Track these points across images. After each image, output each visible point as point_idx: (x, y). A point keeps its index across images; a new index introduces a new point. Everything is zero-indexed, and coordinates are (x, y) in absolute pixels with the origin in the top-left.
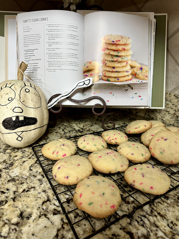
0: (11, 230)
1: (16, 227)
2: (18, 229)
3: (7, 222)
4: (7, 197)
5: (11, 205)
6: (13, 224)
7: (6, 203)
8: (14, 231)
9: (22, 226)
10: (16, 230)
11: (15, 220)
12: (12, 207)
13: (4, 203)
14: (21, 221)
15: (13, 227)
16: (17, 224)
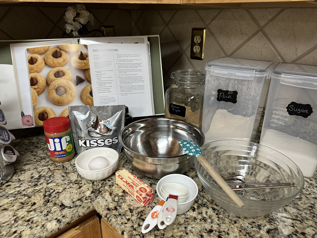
0: (120, 199)
1: (122, 197)
2: (123, 198)
3: (116, 195)
4: (112, 183)
5: (116, 187)
6: (120, 196)
7: (113, 186)
8: (122, 199)
9: (125, 197)
10: (123, 199)
11: (121, 194)
12: (117, 188)
13: (112, 186)
14: (124, 194)
15: (120, 197)
16: (122, 196)
